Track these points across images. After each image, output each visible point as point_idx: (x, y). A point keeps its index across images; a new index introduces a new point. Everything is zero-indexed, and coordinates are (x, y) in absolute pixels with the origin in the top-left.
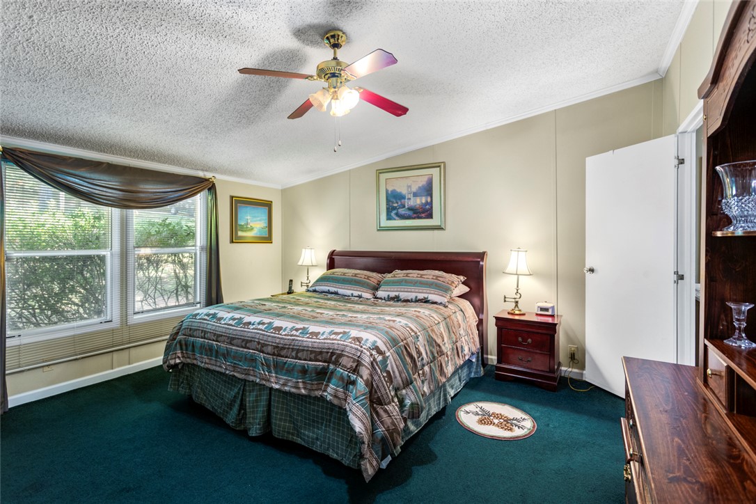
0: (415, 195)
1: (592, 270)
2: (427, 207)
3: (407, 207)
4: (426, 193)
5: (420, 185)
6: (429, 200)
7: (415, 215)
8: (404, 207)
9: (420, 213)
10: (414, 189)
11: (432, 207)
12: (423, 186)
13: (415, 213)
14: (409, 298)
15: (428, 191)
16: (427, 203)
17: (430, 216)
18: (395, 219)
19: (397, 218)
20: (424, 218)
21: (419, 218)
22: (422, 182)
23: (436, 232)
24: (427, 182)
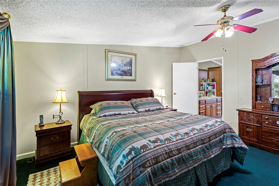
0: (125, 65)
1: (175, 94)
2: (130, 71)
3: (121, 70)
4: (129, 65)
5: (127, 61)
6: (131, 68)
7: (125, 74)
8: (120, 70)
9: (127, 73)
10: (125, 63)
11: (132, 71)
12: (128, 62)
13: (125, 73)
14: (154, 109)
15: (130, 64)
16: (130, 70)
17: (131, 75)
18: (115, 75)
19: (116, 75)
20: (129, 76)
21: (127, 75)
22: (128, 60)
23: (133, 82)
24: (130, 60)
